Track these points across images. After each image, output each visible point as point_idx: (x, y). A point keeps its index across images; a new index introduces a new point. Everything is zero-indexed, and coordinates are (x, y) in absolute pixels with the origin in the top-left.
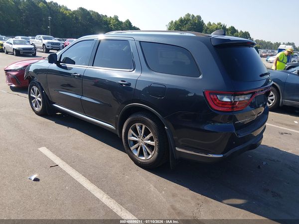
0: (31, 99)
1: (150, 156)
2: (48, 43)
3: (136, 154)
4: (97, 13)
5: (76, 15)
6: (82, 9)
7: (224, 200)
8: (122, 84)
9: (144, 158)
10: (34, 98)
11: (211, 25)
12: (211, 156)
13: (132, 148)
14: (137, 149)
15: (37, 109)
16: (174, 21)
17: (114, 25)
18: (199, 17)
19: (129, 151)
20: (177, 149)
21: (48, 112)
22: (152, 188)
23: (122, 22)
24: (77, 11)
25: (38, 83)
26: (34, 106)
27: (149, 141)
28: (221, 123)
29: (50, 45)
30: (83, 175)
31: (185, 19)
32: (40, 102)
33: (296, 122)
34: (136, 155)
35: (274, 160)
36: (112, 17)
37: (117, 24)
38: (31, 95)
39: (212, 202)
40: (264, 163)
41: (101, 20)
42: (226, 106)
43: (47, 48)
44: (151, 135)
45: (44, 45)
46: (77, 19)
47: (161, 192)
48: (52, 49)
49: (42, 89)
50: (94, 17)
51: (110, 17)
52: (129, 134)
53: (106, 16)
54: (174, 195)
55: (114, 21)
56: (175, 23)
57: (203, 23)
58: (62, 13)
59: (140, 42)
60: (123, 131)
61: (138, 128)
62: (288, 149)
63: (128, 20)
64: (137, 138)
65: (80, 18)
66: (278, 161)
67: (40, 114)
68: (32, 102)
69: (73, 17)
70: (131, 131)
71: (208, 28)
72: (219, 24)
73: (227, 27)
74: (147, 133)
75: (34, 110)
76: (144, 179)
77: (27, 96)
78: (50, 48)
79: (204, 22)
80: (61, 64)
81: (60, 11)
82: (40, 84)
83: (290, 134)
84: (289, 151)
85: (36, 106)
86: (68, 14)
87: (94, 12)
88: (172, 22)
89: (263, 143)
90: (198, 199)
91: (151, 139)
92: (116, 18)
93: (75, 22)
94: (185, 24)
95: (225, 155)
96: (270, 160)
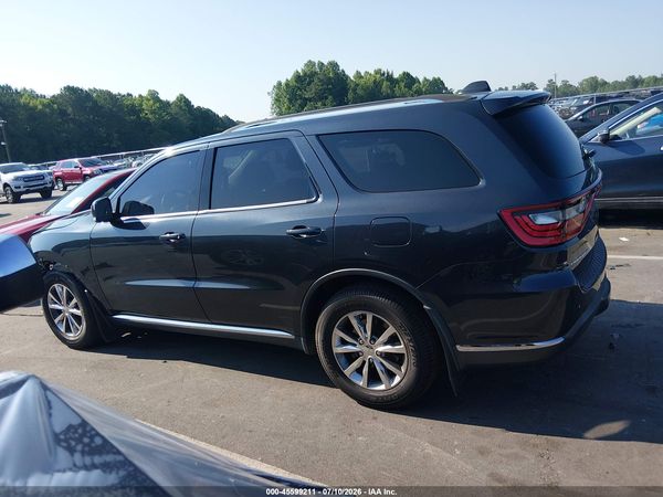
0: (51, 315)
1: (397, 379)
2: (17, 179)
3: (362, 382)
4: (109, 93)
5: (59, 104)
6: (69, 89)
7: (584, 432)
8: (297, 235)
9: (382, 387)
10: (60, 312)
11: (362, 77)
12: (538, 345)
13: (348, 372)
14: (359, 371)
15: (71, 336)
16: (283, 81)
17: (153, 112)
18: (334, 65)
19: (341, 379)
20: (460, 348)
21: (104, 335)
22: (430, 450)
23: (168, 103)
24: (60, 96)
25: (68, 273)
26: (63, 330)
27: (389, 347)
28: (546, 272)
29: (21, 183)
30: (262, 461)
31: (305, 74)
32: (77, 318)
33: (624, 239)
34: (361, 384)
35: (629, 326)
36: (145, 94)
37: (160, 108)
38: (52, 306)
39: (564, 443)
40: (616, 336)
41: (121, 107)
42: (549, 233)
43: (15, 190)
44: (390, 331)
45: (6, 185)
46: (63, 113)
47: (452, 453)
48: (27, 192)
49: (80, 287)
50: (101, 102)
51: (140, 96)
52: (335, 341)
53: (129, 95)
54: (482, 452)
55: (151, 102)
56: (287, 85)
57: (344, 75)
58: (26, 106)
59: (317, 136)
60: (319, 337)
61: (354, 322)
62: (643, 297)
63: (182, 95)
64: (355, 345)
65: (70, 110)
66: (637, 325)
67: (84, 345)
68: (56, 321)
69: (53, 110)
70: (338, 334)
71: (358, 85)
72: (378, 72)
73: (396, 76)
74: (378, 329)
75: (64, 341)
76: (400, 434)
77: (39, 310)
78: (22, 189)
79: (346, 73)
80: (123, 219)
81: (19, 103)
82: (72, 276)
83: (628, 265)
84: (647, 300)
85: (68, 329)
86: (40, 107)
87: (101, 91)
88: (280, 84)
89: (613, 296)
90: (535, 446)
91: (393, 340)
92: (154, 96)
93: (60, 120)
94: (309, 84)
95: (567, 335)
96: (620, 326)
